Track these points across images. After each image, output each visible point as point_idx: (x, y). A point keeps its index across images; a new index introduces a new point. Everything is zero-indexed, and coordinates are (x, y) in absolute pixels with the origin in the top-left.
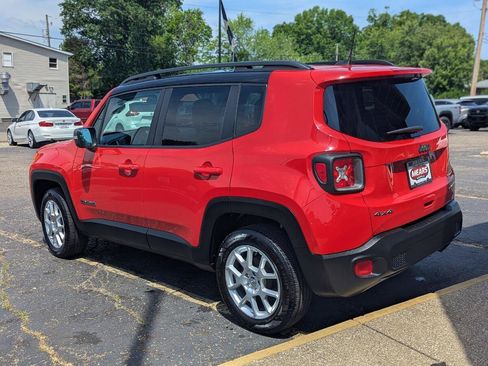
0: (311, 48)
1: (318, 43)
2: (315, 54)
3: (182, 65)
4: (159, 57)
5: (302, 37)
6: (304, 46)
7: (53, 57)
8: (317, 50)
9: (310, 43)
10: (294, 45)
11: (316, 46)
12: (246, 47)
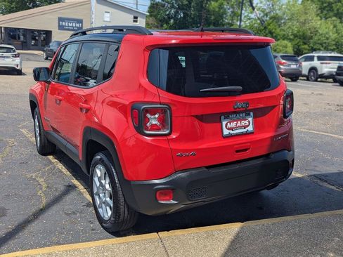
0: (331, 14)
1: (338, 10)
2: (334, 18)
3: (229, 24)
4: (213, 18)
5: (325, 5)
6: (325, 12)
7: (136, 15)
8: (336, 15)
9: (331, 9)
10: (317, 11)
11: (336, 12)
12: (278, 12)
